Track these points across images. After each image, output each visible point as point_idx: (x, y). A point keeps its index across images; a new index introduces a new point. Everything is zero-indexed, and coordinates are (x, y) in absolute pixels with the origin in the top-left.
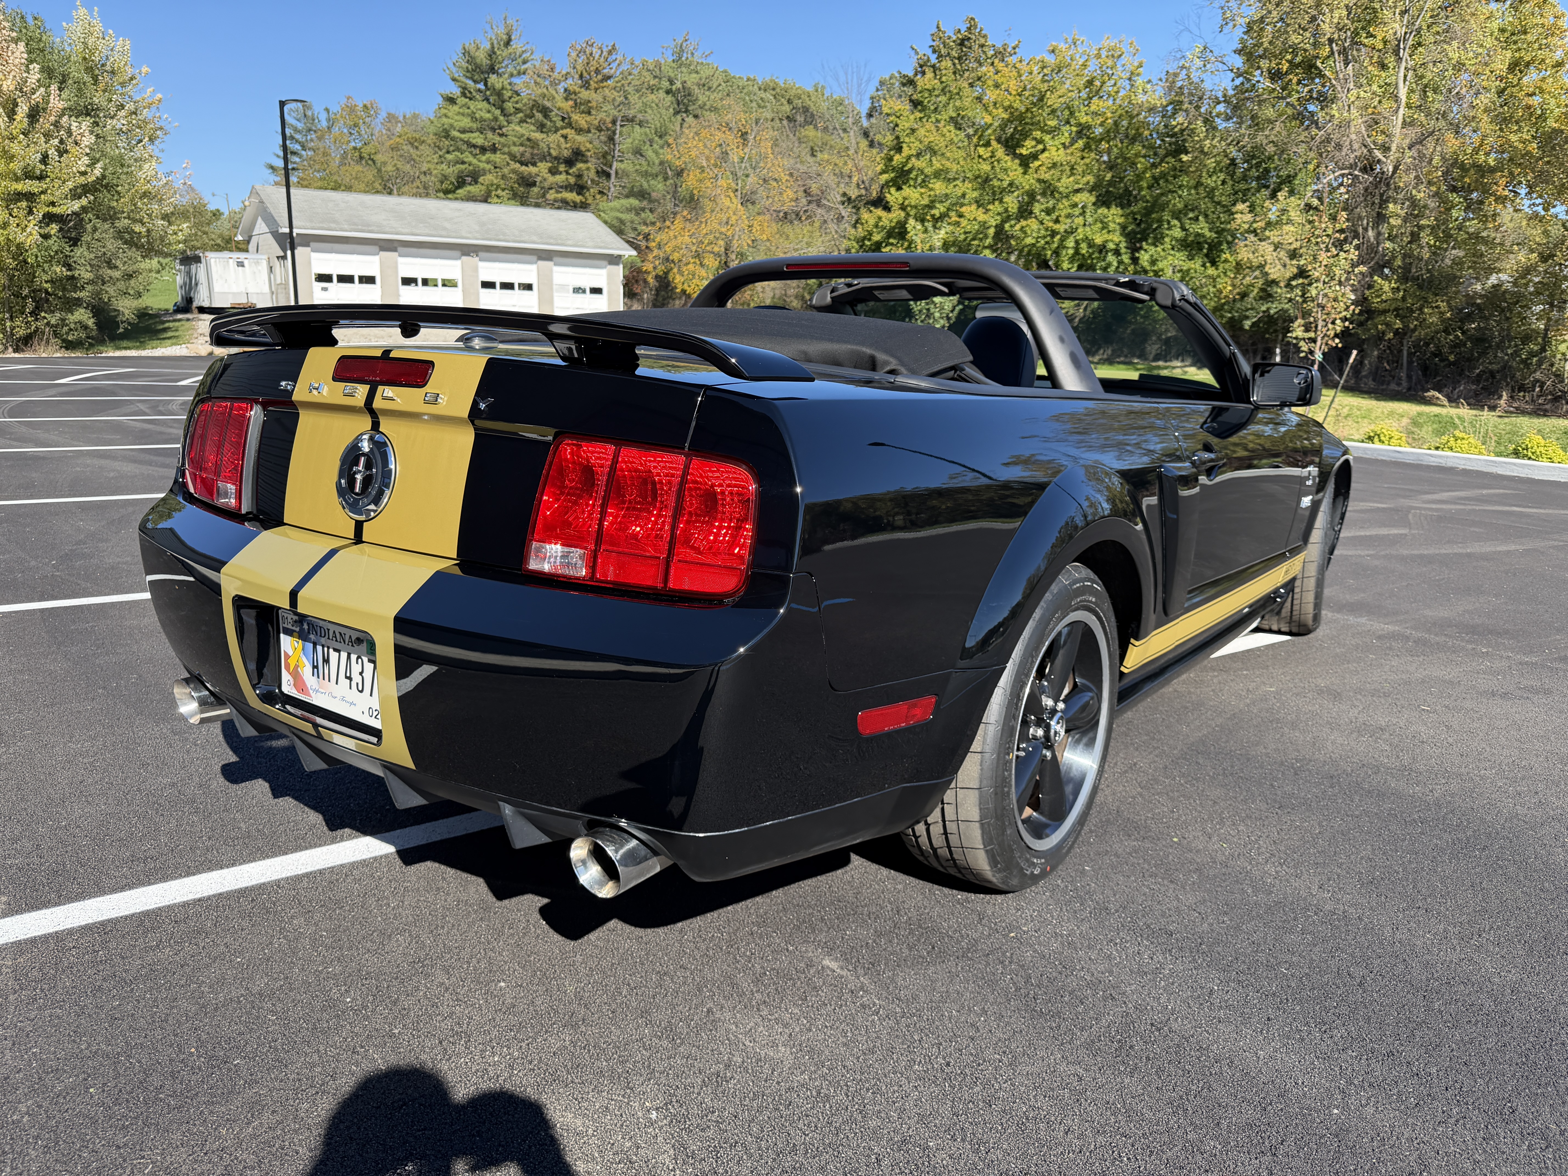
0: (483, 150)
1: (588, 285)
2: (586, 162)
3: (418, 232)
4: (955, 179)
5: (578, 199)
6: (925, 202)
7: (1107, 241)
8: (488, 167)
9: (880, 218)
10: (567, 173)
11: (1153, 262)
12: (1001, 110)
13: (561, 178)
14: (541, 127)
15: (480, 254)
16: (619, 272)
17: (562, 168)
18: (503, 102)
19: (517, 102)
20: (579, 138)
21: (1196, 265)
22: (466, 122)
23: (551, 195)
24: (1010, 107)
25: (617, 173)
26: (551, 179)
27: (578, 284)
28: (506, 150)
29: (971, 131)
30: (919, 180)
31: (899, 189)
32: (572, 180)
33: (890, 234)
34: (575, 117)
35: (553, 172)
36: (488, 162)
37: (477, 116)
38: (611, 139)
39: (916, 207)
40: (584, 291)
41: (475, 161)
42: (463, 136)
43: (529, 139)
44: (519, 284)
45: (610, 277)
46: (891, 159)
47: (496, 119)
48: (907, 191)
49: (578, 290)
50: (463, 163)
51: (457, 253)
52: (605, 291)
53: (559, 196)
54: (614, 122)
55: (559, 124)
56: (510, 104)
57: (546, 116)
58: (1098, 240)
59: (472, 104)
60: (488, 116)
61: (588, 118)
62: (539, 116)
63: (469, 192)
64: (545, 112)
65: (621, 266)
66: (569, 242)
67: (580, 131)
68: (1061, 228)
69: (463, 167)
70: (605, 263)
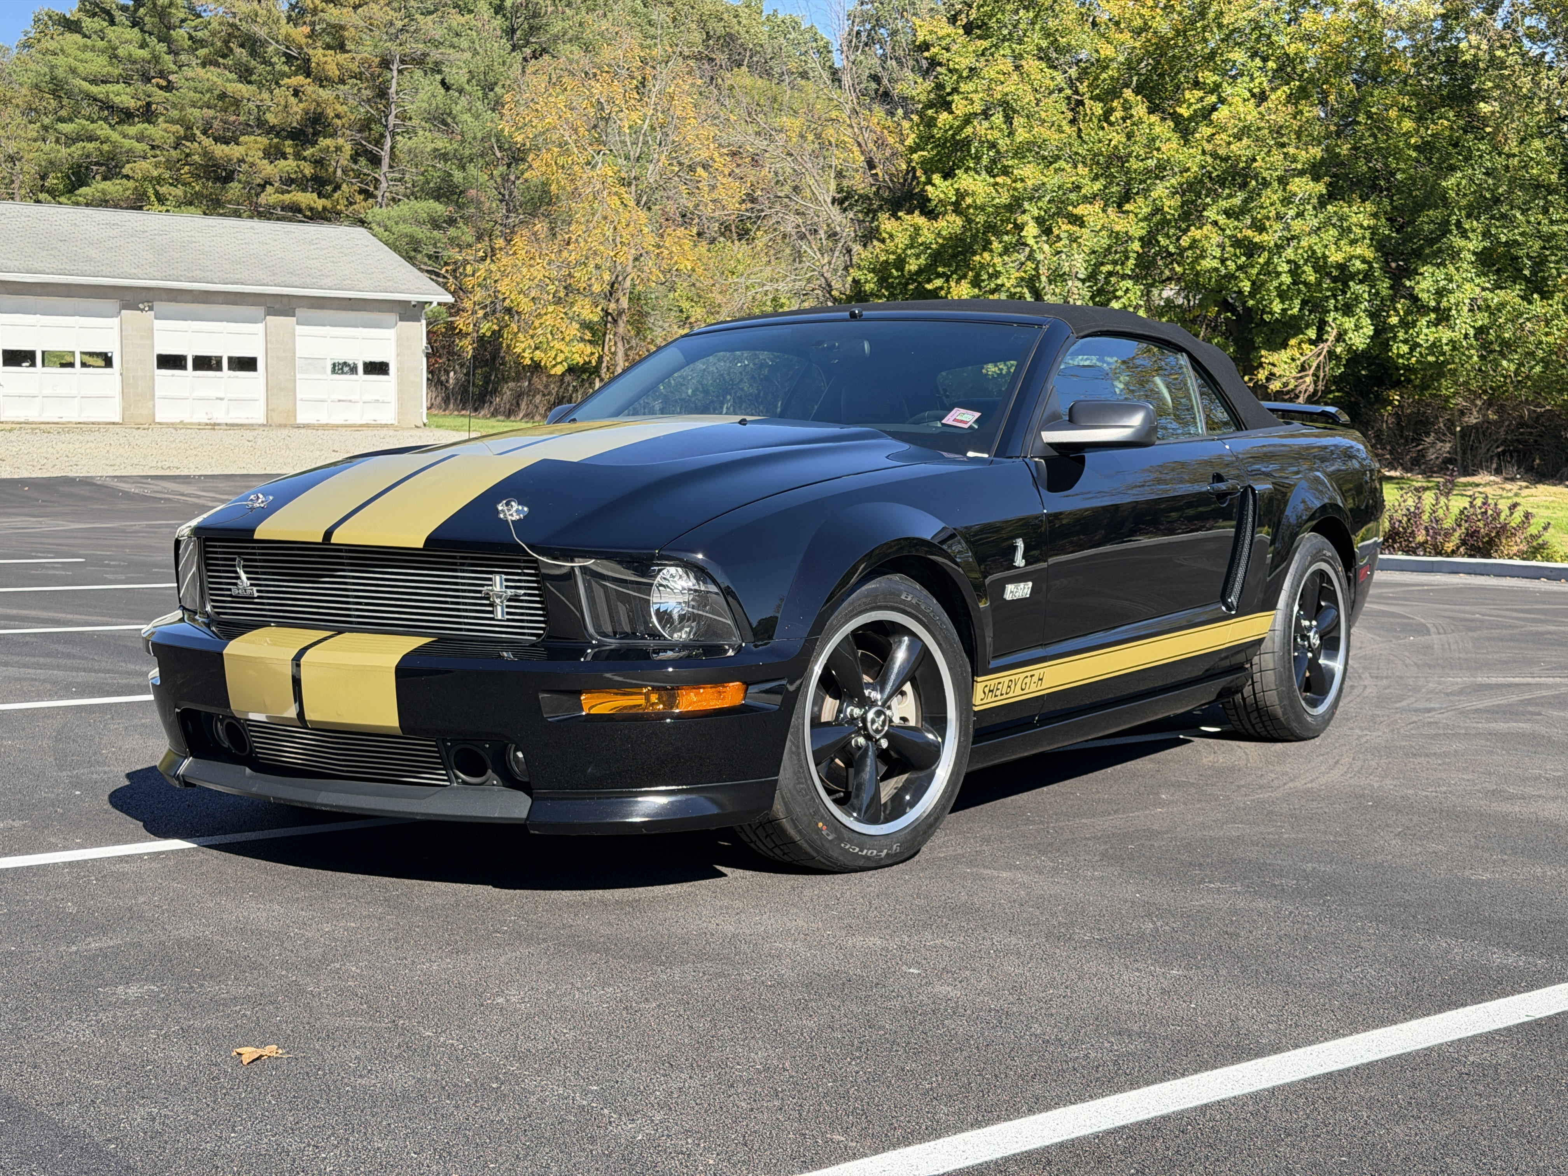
0: (127, 116)
1: (360, 357)
2: (333, 135)
3: (38, 266)
4: (1058, 158)
5: (320, 203)
6: (1004, 199)
7: (1351, 258)
8: (140, 147)
9: (917, 229)
10: (298, 156)
11: (1440, 293)
12: (1127, 35)
13: (288, 165)
14: (245, 75)
15: (156, 304)
16: (419, 330)
17: (288, 147)
18: (169, 28)
19: (195, 29)
20: (325, 94)
21: (1511, 295)
22: (98, 64)
23: (269, 197)
24: (1145, 28)
25: (393, 156)
26: (268, 169)
27: (342, 357)
28: (175, 114)
29: (1073, 72)
30: (985, 161)
31: (948, 175)
32: (308, 170)
33: (937, 257)
34: (318, 55)
35: (273, 154)
36: (140, 139)
37: (121, 52)
38: (382, 93)
39: (982, 208)
40: (353, 370)
41: (115, 136)
42: (94, 89)
43: (223, 96)
44: (230, 359)
45: (401, 342)
46: (931, 123)
47: (156, 59)
48: (965, 181)
49: (342, 368)
50: (90, 139)
51: (112, 304)
52: (392, 369)
53: (287, 197)
54: (385, 64)
55: (280, 65)
56: (182, 31)
57: (253, 53)
58: (1336, 257)
59: (112, 33)
60: (144, 53)
61: (341, 57)
62: (241, 53)
63: (103, 192)
64: (252, 44)
65: (424, 322)
66: (328, 281)
67: (322, 81)
68: (1268, 239)
69: (91, 146)
70: (393, 317)
